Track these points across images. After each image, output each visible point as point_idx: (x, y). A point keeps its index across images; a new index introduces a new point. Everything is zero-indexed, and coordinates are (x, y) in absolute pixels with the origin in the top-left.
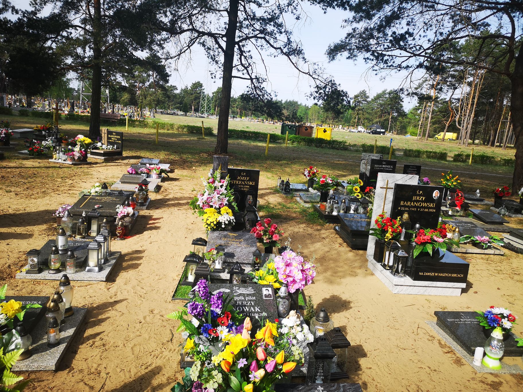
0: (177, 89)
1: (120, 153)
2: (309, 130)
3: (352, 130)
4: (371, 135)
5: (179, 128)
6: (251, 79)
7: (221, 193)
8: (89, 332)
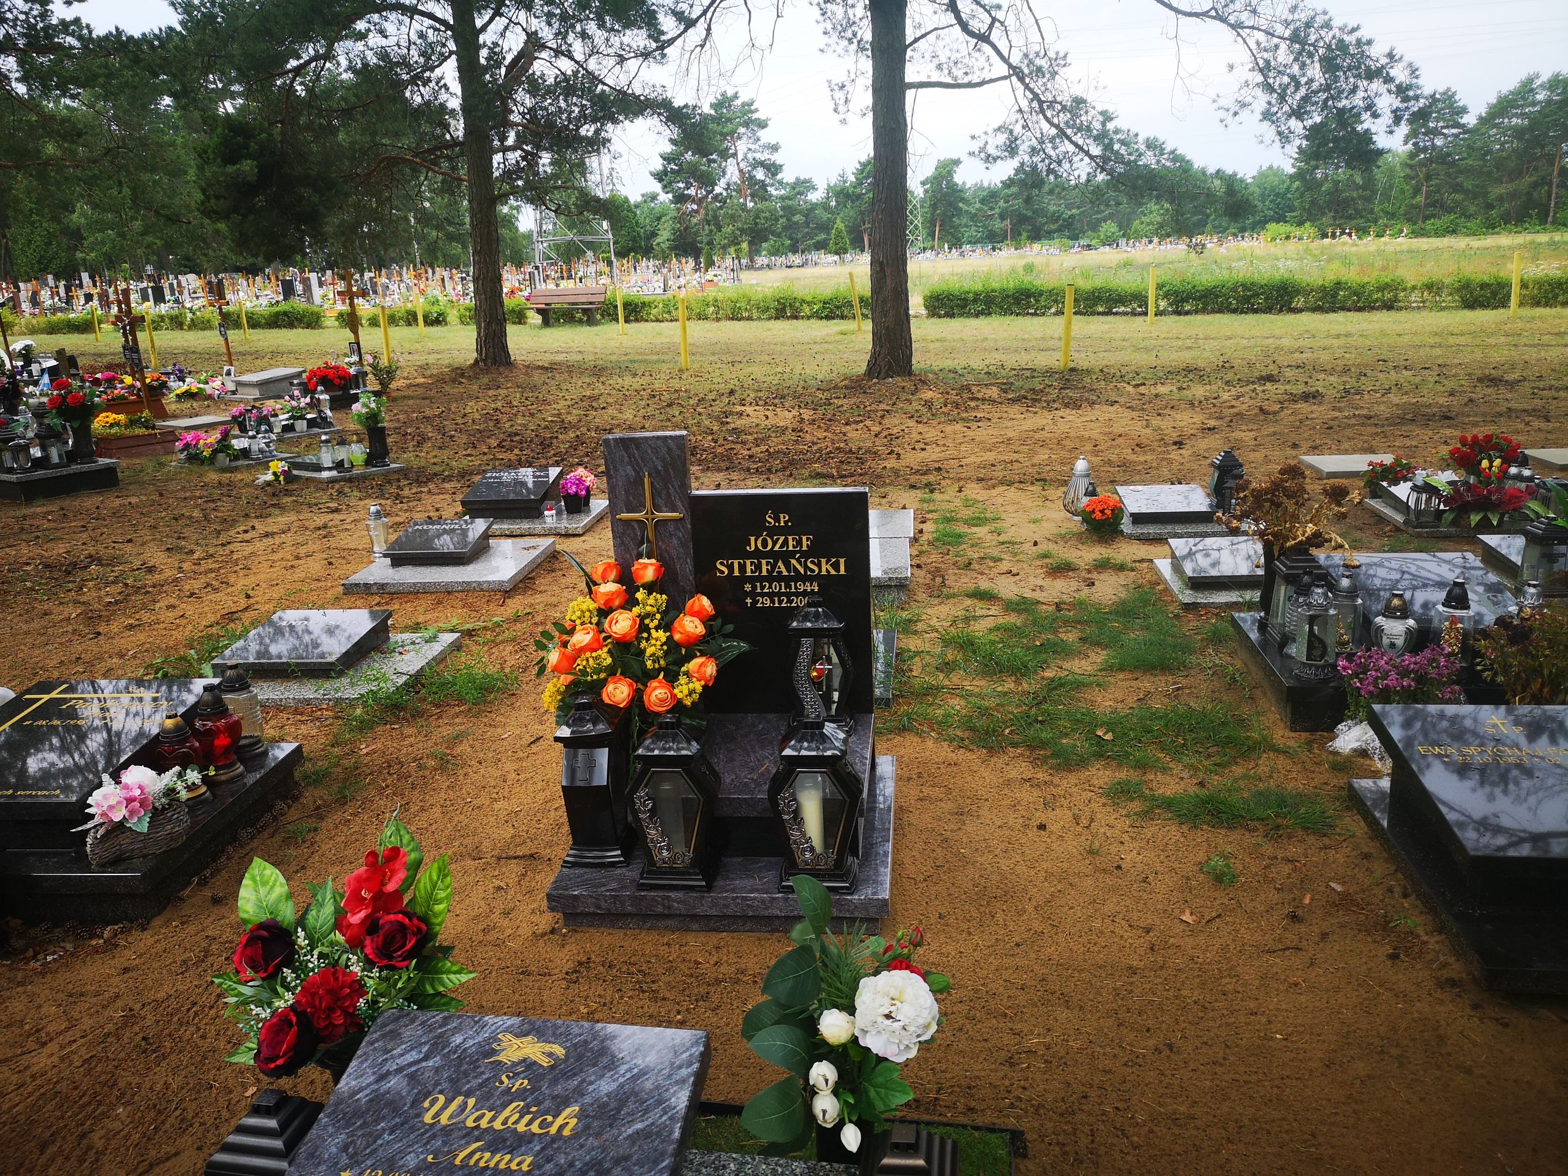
0: (814, 188)
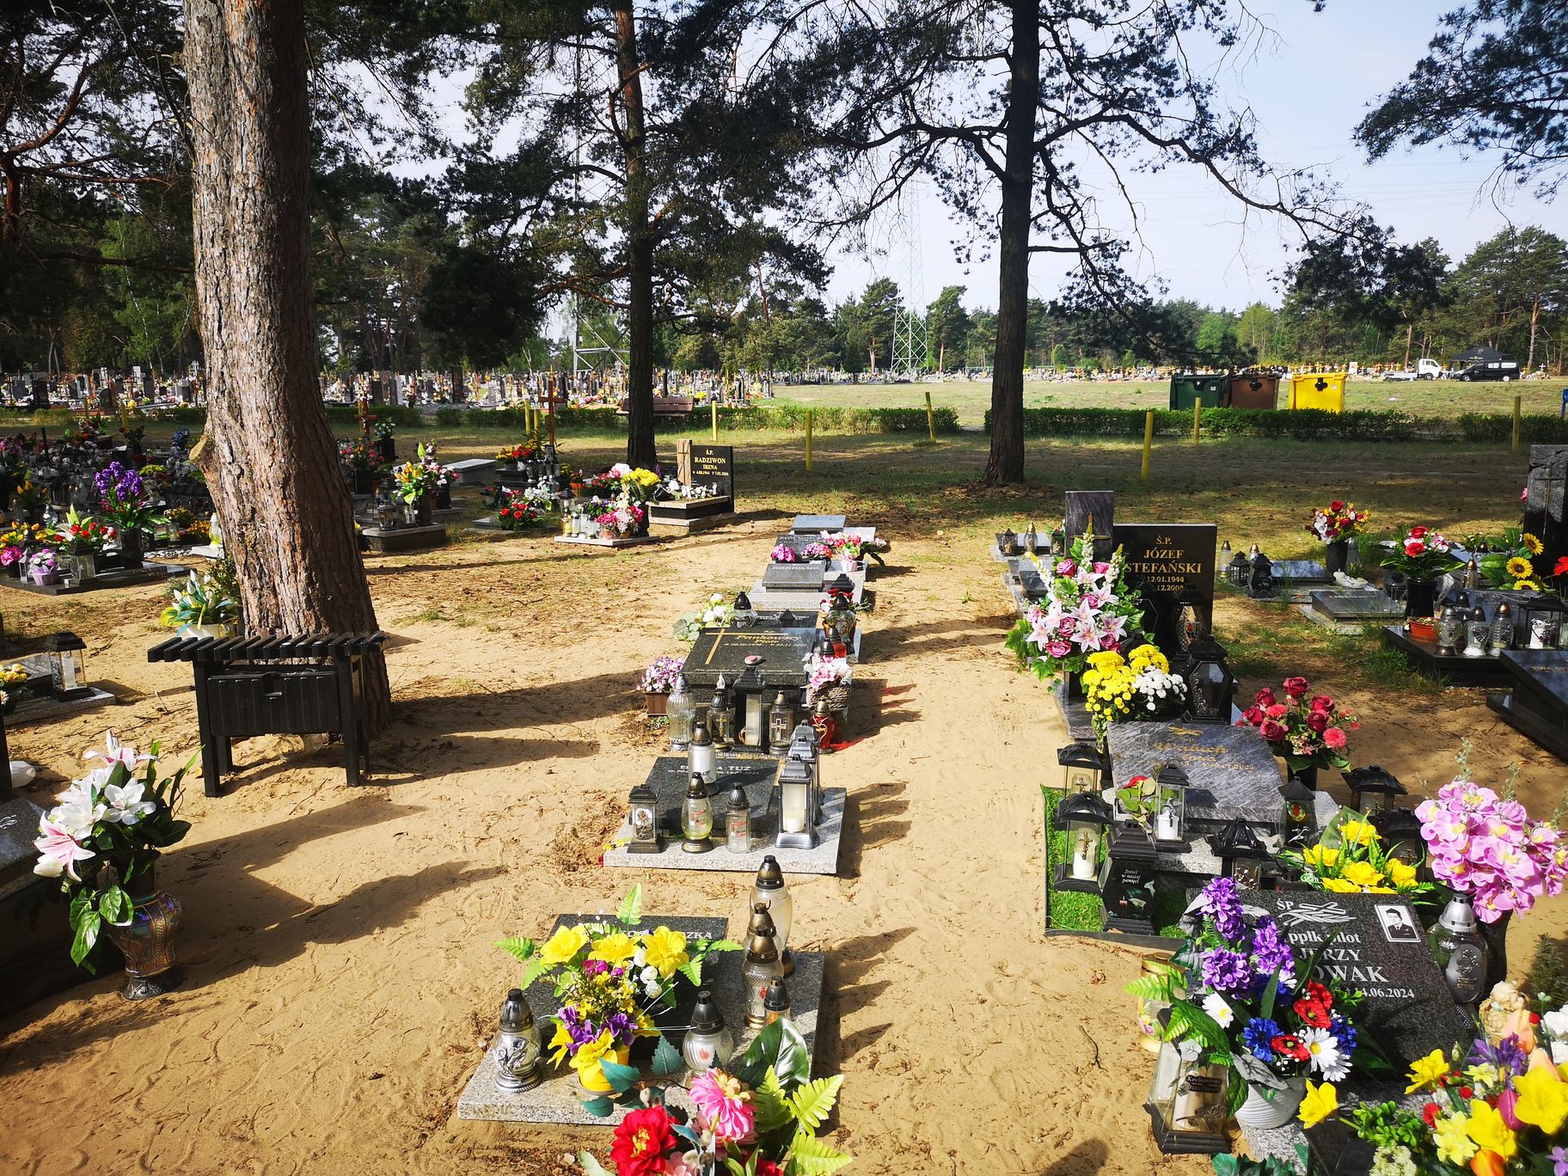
1: (727, 506)
2: (1265, 387)
3: (1398, 375)
4: (1468, 384)
5: (855, 419)
6: (1083, 250)
7: (1100, 604)
8: (850, 1024)
